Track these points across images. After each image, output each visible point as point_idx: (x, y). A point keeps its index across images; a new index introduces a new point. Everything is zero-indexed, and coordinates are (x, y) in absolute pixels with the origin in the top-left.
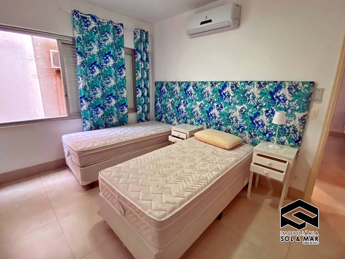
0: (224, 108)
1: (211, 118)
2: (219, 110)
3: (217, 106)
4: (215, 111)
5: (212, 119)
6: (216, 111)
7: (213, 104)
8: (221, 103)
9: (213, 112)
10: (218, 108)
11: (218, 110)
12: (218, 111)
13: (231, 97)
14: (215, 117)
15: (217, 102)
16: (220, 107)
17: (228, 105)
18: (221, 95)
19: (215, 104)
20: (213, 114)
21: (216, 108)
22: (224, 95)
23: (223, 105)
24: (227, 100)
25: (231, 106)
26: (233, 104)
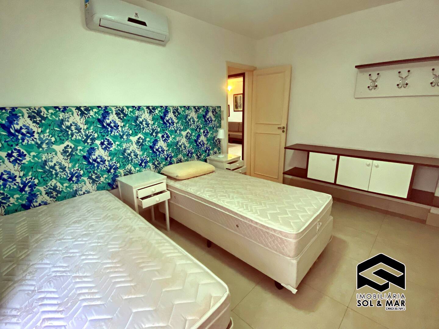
0: (170, 137)
1: (158, 153)
2: (166, 141)
3: (163, 136)
4: (161, 144)
5: (159, 155)
6: (163, 142)
7: (156, 136)
8: (167, 132)
9: (159, 146)
10: (164, 138)
11: (164, 141)
12: (165, 143)
13: (175, 124)
14: (163, 151)
15: (162, 132)
16: (166, 137)
17: (174, 133)
18: (164, 123)
19: (160, 135)
20: (159, 148)
21: (161, 140)
22: (168, 123)
23: (168, 134)
24: (172, 128)
25: (177, 133)
26: (178, 131)
